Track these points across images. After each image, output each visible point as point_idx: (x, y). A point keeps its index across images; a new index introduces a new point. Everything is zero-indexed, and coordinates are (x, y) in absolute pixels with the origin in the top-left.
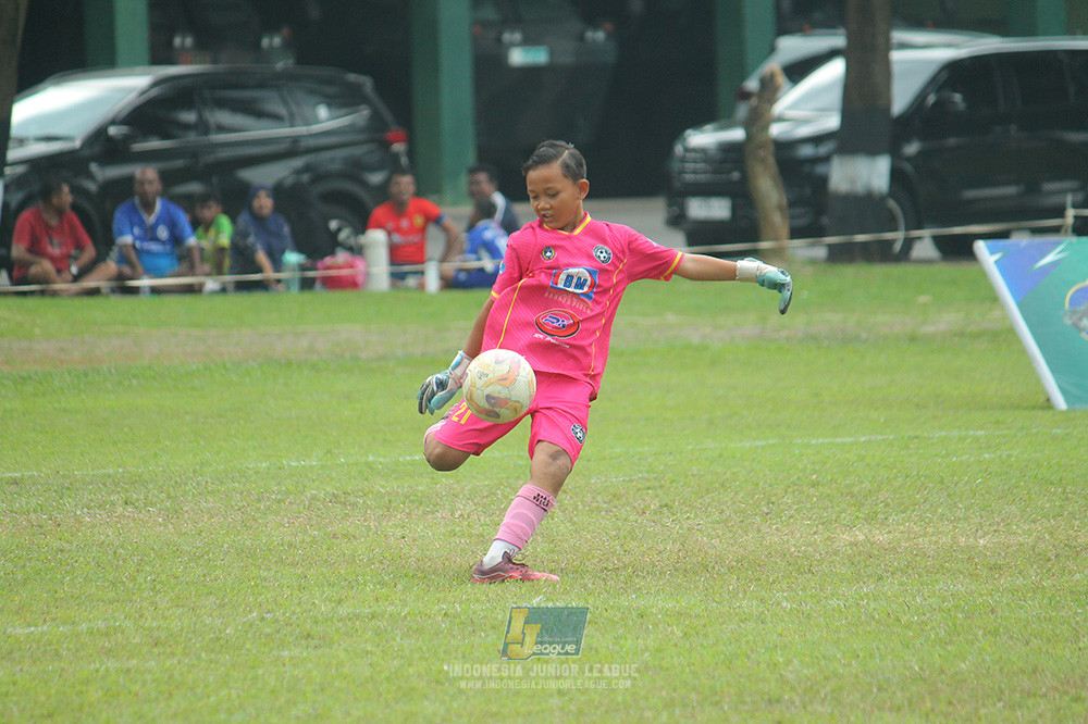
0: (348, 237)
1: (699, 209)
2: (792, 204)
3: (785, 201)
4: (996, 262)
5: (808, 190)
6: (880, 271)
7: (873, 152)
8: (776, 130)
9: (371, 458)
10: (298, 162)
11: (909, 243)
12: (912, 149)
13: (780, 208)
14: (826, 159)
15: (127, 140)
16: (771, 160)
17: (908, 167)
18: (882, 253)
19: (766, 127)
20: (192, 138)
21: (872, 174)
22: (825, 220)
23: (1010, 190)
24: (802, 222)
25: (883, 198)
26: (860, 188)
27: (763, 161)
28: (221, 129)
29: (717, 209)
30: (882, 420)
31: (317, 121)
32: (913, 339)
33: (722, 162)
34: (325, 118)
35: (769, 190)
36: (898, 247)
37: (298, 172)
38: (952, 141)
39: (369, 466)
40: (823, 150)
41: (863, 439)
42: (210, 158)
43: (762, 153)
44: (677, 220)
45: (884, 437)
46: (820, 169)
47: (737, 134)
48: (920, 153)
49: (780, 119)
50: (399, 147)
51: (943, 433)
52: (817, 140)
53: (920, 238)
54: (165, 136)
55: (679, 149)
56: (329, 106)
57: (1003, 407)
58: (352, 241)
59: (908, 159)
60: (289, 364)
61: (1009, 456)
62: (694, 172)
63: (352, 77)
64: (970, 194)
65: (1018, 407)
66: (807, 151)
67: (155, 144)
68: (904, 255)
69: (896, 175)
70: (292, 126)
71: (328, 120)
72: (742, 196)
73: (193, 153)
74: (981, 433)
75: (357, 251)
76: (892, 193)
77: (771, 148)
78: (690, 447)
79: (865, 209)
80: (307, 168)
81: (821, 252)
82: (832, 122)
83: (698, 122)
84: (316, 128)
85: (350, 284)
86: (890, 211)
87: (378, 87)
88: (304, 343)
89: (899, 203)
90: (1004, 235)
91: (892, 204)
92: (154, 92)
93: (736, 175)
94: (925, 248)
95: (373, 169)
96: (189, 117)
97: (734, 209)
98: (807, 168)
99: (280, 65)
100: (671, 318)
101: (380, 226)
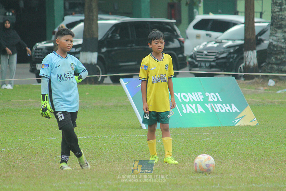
4: (126, 85)
6: (94, 87)
7: (92, 51)
11: (103, 78)
12: (104, 50)
14: (78, 53)
17: (102, 56)
18: (95, 82)
21: (92, 57)
23: (133, 63)
25: (95, 65)
26: (88, 62)
33: (47, 53)
36: (99, 80)
40: (77, 50)
44: (33, 70)
45: (92, 137)
46: (77, 56)
47: (52, 44)
48: (106, 51)
51: (109, 136)
52: (76, 46)
53: (106, 77)
55: (34, 48)
57: (127, 128)
59: (103, 53)
61: (128, 143)
62: (38, 56)
64: (121, 64)
65: (132, 128)
68: (101, 82)
69: (99, 58)
74: (120, 136)
76: (98, 64)
82: (80, 41)
83: (40, 41)
86: (97, 68)
90: (131, 77)
91: (98, 66)
94: (108, 80)
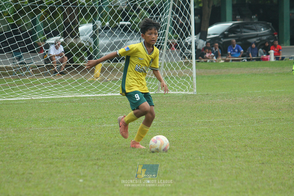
9: (270, 91)
10: (258, 38)
15: (228, 34)
20: (239, 34)
28: (245, 32)
34: (263, 31)
37: (258, 40)
39: (270, 92)
42: (243, 38)
50: (276, 35)
54: (234, 34)
56: (264, 28)
60: (256, 74)
63: (268, 23)
67: (233, 35)
70: (257, 32)
73: (239, 37)
80: (259, 39)
84: (261, 32)
85: (267, 60)
87: (272, 25)
88: (258, 70)
92: (233, 26)
95: (271, 39)
96: (239, 30)
99: (255, 21)
101: (273, 50)
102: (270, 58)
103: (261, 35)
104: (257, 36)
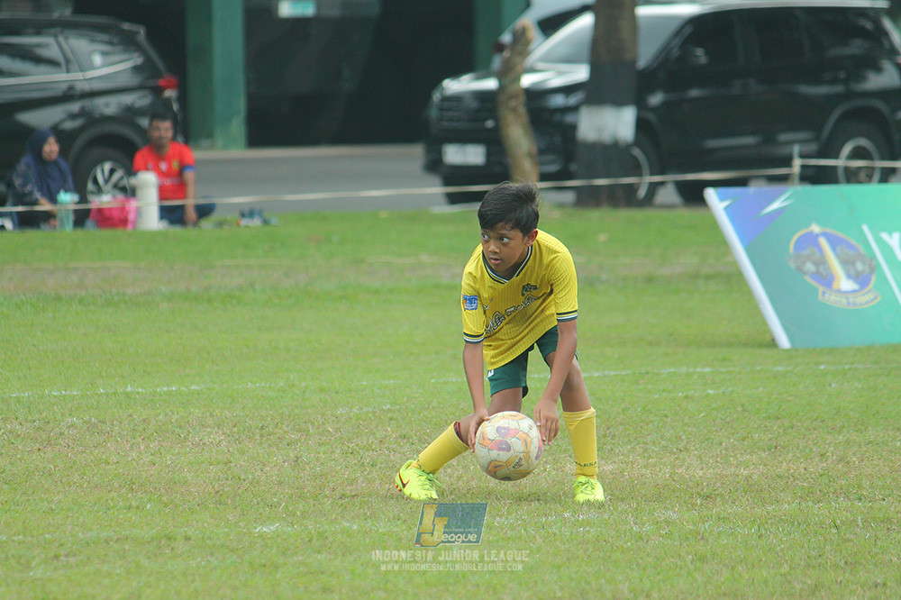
0: (122, 178)
1: (456, 155)
2: (541, 152)
3: (534, 149)
4: (725, 208)
5: (557, 139)
6: (625, 215)
7: (619, 103)
8: (527, 80)
10: (75, 107)
11: (653, 188)
12: (656, 99)
13: (530, 155)
14: (574, 109)
16: (522, 110)
17: (651, 117)
18: (626, 198)
19: (518, 79)
21: (617, 124)
22: (573, 167)
23: (749, 140)
24: (553, 168)
25: (628, 147)
26: (606, 137)
27: (514, 110)
29: (472, 155)
30: (616, 357)
31: (93, 68)
32: (650, 280)
33: (478, 111)
34: (100, 65)
35: (519, 137)
36: (642, 193)
37: (73, 116)
38: (694, 93)
39: (127, 396)
40: (573, 100)
41: (597, 374)
43: (513, 103)
44: (435, 165)
45: (617, 373)
46: (569, 118)
47: (491, 84)
48: (664, 104)
49: (532, 70)
50: (170, 93)
51: (672, 370)
52: (568, 90)
53: (662, 183)
55: (436, 96)
56: (104, 52)
57: (729, 345)
58: (125, 182)
59: (654, 110)
60: (58, 298)
61: (732, 392)
62: (451, 120)
63: (127, 26)
64: (712, 143)
65: (745, 345)
66: (559, 101)
68: (648, 201)
69: (641, 124)
70: (68, 71)
71: (103, 66)
72: (495, 143)
74: (707, 370)
75: (130, 192)
76: (637, 143)
77: (522, 98)
78: (433, 381)
79: (612, 156)
80: (83, 113)
81: (569, 197)
82: (581, 73)
83: (456, 73)
84: (90, 74)
86: (635, 158)
87: (149, 35)
88: (75, 278)
89: (643, 150)
90: (742, 182)
91: (637, 152)
93: (490, 124)
94: (668, 194)
95: (145, 115)
97: (489, 155)
98: (557, 117)
99: (59, 14)
100: (425, 258)
101: (150, 169)
102: (138, 211)
103: (86, 87)
104: (68, 96)
